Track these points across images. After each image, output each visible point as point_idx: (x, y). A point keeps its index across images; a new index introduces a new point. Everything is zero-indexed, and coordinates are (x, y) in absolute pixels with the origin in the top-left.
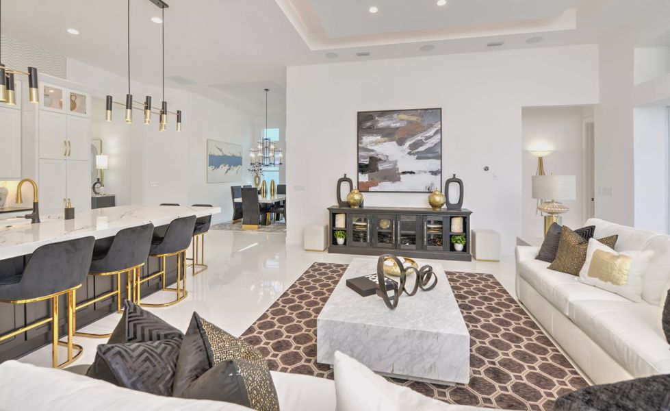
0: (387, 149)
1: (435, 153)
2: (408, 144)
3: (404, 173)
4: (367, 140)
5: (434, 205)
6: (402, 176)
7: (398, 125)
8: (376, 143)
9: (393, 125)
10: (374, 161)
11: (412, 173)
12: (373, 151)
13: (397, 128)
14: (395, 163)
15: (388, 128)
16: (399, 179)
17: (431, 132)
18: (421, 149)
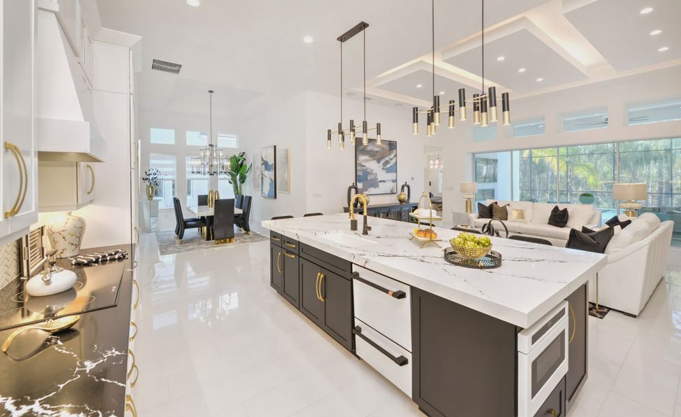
0: (372, 165)
1: (394, 169)
2: (382, 162)
3: (380, 181)
4: (362, 158)
5: (401, 201)
6: (379, 184)
7: (377, 149)
8: (366, 161)
9: (375, 149)
10: (366, 173)
11: (384, 181)
12: (364, 166)
13: (377, 152)
14: (376, 174)
15: (372, 151)
16: (378, 186)
17: (392, 156)
18: (388, 166)
